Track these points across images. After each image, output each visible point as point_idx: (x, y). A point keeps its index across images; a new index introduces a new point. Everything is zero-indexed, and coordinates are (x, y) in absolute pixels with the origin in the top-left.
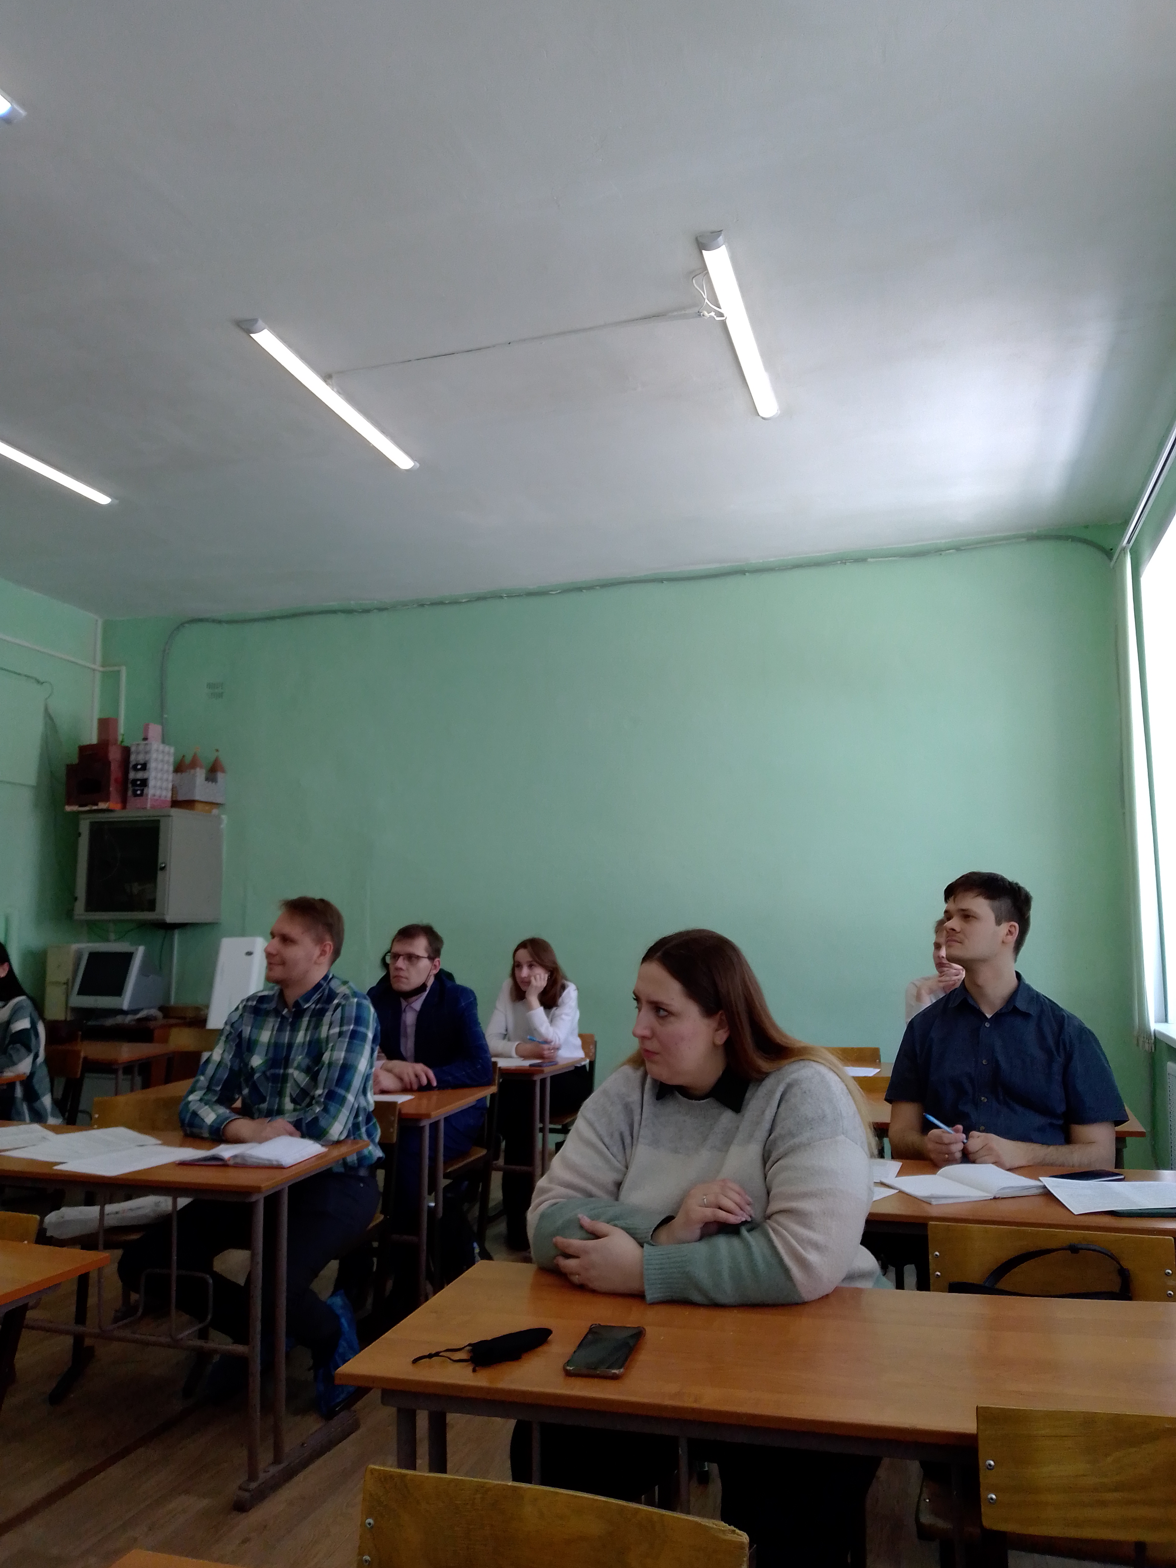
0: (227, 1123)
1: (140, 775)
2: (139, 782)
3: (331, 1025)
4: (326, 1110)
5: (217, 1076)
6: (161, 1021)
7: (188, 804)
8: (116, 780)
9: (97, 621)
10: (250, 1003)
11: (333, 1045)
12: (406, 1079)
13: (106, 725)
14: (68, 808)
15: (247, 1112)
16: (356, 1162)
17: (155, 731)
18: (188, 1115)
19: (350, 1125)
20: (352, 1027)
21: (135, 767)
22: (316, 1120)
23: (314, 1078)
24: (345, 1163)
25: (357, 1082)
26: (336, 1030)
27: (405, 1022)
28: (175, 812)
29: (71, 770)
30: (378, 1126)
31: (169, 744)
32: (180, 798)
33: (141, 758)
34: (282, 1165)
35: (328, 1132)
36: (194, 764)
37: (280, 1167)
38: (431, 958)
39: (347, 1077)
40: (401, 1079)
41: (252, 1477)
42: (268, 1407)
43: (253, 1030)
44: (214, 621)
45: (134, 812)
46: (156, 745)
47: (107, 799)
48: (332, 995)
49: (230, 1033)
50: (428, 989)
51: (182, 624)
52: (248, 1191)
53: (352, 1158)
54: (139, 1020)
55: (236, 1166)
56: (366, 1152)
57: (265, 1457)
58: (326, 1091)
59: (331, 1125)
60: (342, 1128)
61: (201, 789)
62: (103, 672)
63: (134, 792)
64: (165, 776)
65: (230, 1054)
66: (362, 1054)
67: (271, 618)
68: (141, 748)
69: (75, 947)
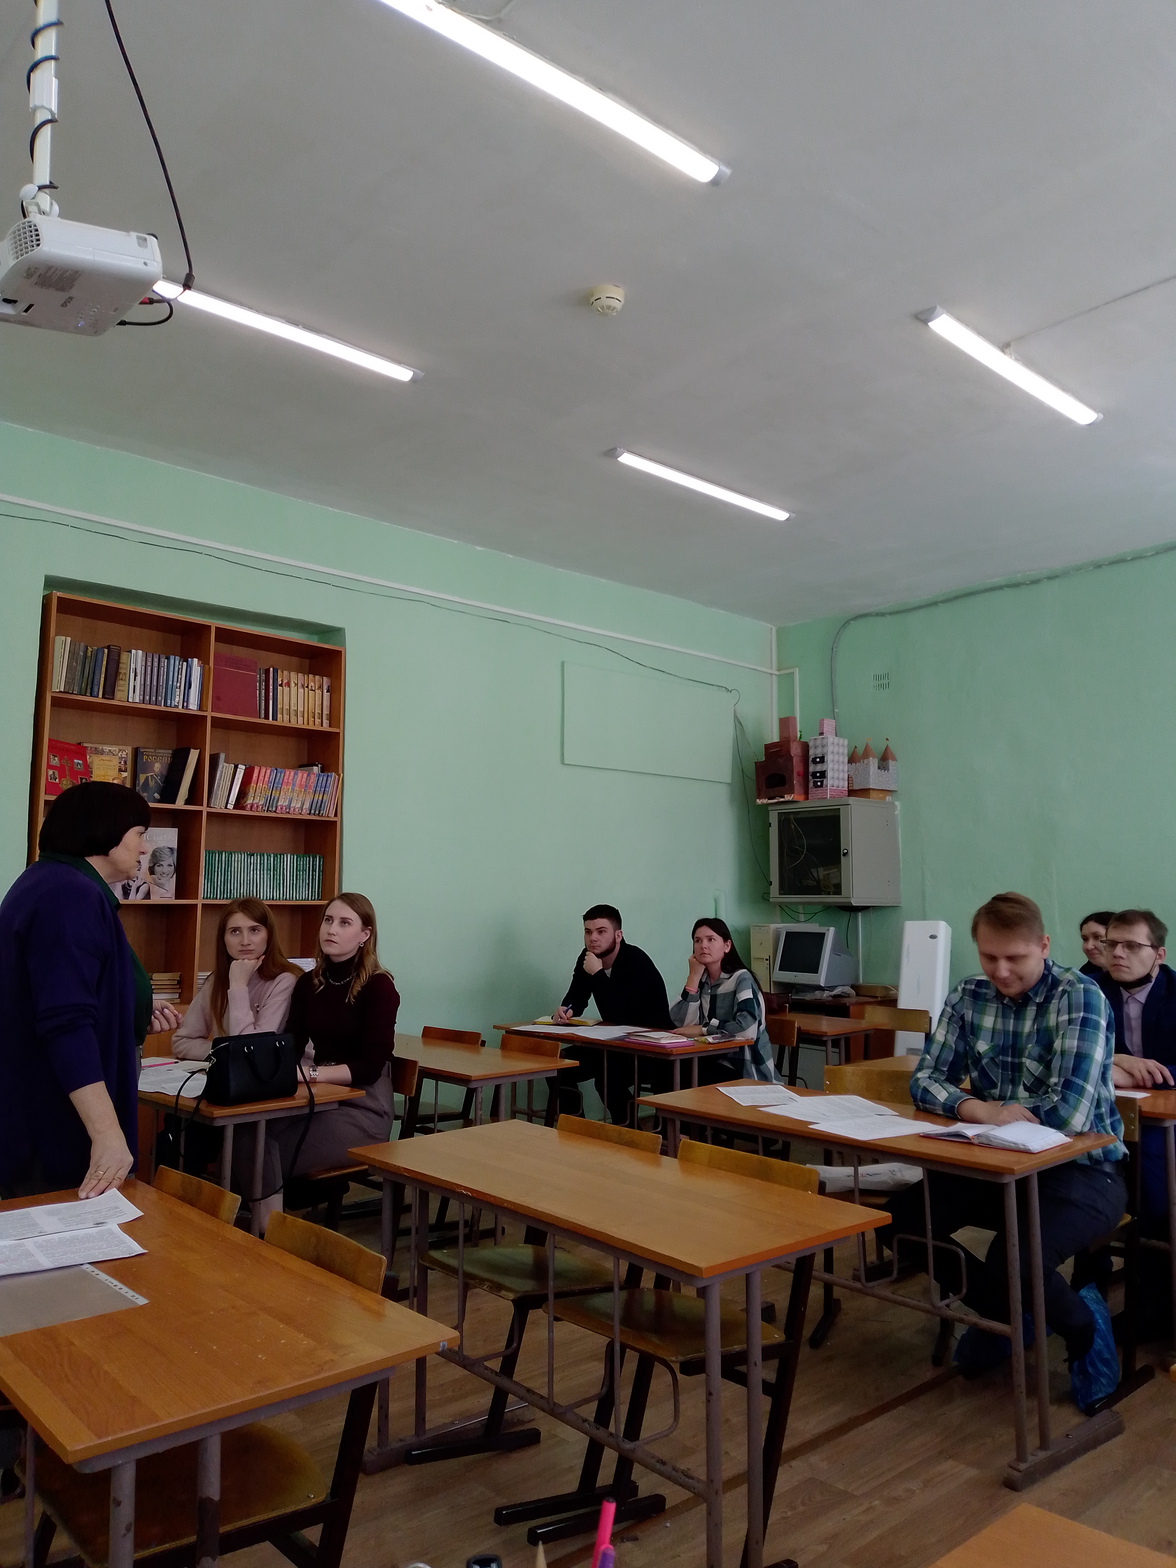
0: (962, 1101)
1: (819, 768)
2: (818, 775)
3: (1059, 1012)
4: (1064, 1099)
5: (943, 1056)
6: (854, 1000)
7: (864, 792)
8: (798, 774)
9: (772, 629)
10: (968, 987)
11: (1063, 1033)
12: (1137, 1074)
13: (786, 723)
14: (759, 801)
15: (979, 1092)
16: (1102, 1155)
17: (829, 725)
18: (920, 1090)
19: (1092, 1117)
20: (1082, 1014)
21: (814, 761)
22: (1054, 1109)
23: (1048, 1066)
24: (1090, 1157)
25: (1095, 1072)
26: (1065, 1017)
27: (1128, 1015)
28: (852, 800)
29: (759, 766)
30: (1122, 1121)
31: (841, 736)
32: (856, 787)
33: (819, 752)
34: (1030, 1149)
35: (1070, 1123)
36: (866, 754)
37: (1027, 1152)
38: (1155, 947)
39: (1083, 1066)
40: (1131, 1074)
41: (1021, 1456)
42: (1033, 1390)
43: (974, 1013)
44: (878, 614)
45: (815, 802)
46: (831, 738)
47: (791, 792)
48: (1056, 983)
49: (953, 1015)
50: (1153, 980)
51: (847, 623)
52: (999, 1172)
53: (1098, 1152)
54: (835, 996)
55: (980, 1145)
56: (1111, 1146)
57: (1032, 1440)
58: (1062, 1080)
59: (1071, 1116)
60: (1084, 1119)
61: (874, 778)
62: (779, 676)
63: (815, 783)
64: (841, 767)
65: (953, 1035)
66: (1096, 1042)
67: (935, 604)
68: (819, 742)
69: (773, 926)
